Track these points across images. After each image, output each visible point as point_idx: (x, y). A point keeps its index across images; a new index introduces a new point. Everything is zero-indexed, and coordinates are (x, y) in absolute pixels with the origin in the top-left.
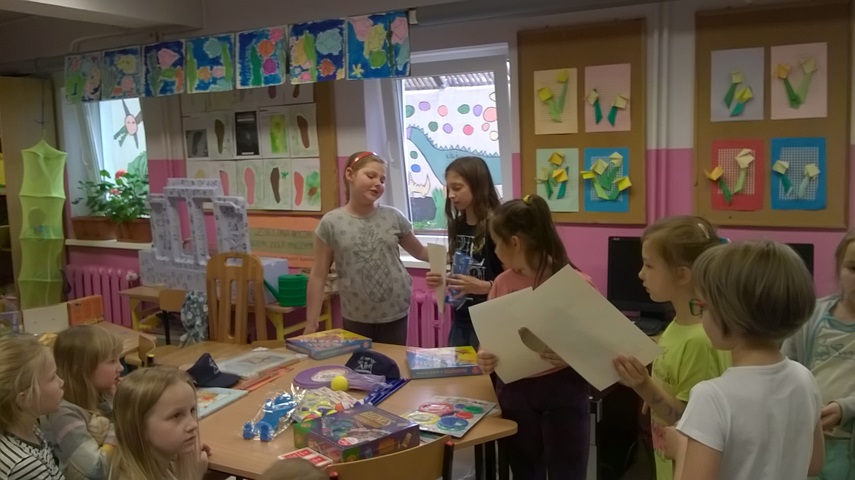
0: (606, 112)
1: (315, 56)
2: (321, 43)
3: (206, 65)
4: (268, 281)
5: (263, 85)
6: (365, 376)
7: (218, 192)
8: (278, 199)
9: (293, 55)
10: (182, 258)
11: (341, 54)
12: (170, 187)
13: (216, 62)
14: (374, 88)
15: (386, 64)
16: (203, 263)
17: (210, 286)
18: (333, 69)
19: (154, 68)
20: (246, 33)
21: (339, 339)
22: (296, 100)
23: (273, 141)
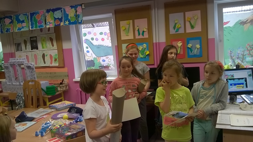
0: (141, 33)
1: (54, 18)
2: (55, 15)
3: (20, 23)
4: (43, 88)
5: (38, 28)
6: (73, 114)
7: (26, 62)
8: (45, 63)
9: (47, 18)
10: (15, 83)
11: (62, 18)
12: (10, 61)
13: (23, 22)
14: (73, 27)
15: (76, 20)
16: (22, 84)
17: (24, 91)
18: (59, 22)
19: (3, 24)
20: (32, 12)
21: (66, 104)
22: (49, 33)
23: (42, 45)
